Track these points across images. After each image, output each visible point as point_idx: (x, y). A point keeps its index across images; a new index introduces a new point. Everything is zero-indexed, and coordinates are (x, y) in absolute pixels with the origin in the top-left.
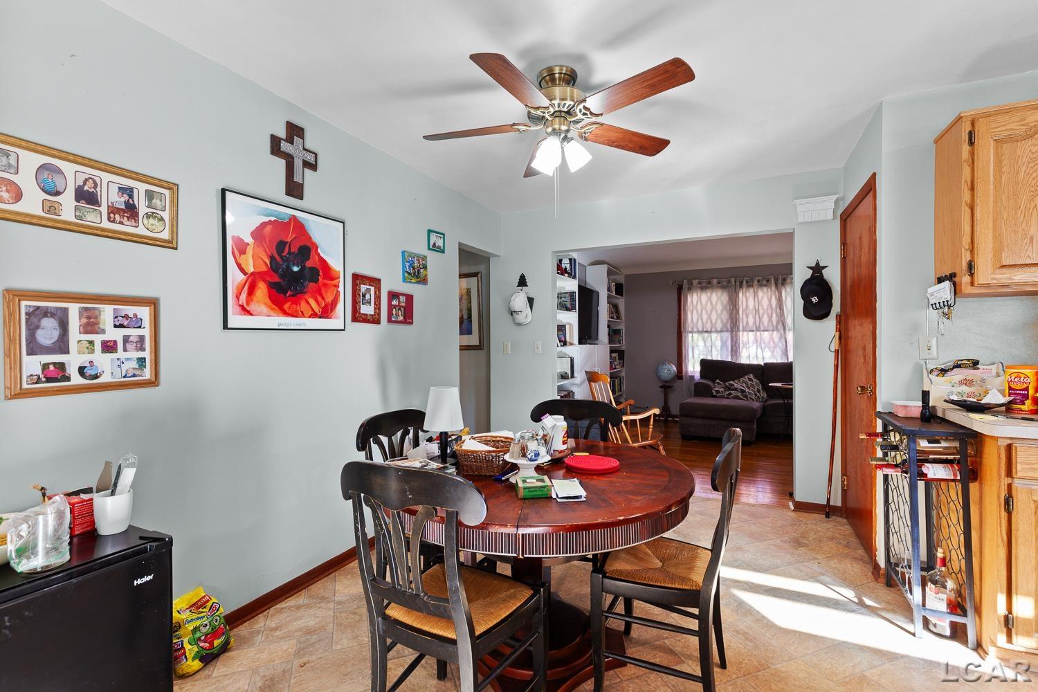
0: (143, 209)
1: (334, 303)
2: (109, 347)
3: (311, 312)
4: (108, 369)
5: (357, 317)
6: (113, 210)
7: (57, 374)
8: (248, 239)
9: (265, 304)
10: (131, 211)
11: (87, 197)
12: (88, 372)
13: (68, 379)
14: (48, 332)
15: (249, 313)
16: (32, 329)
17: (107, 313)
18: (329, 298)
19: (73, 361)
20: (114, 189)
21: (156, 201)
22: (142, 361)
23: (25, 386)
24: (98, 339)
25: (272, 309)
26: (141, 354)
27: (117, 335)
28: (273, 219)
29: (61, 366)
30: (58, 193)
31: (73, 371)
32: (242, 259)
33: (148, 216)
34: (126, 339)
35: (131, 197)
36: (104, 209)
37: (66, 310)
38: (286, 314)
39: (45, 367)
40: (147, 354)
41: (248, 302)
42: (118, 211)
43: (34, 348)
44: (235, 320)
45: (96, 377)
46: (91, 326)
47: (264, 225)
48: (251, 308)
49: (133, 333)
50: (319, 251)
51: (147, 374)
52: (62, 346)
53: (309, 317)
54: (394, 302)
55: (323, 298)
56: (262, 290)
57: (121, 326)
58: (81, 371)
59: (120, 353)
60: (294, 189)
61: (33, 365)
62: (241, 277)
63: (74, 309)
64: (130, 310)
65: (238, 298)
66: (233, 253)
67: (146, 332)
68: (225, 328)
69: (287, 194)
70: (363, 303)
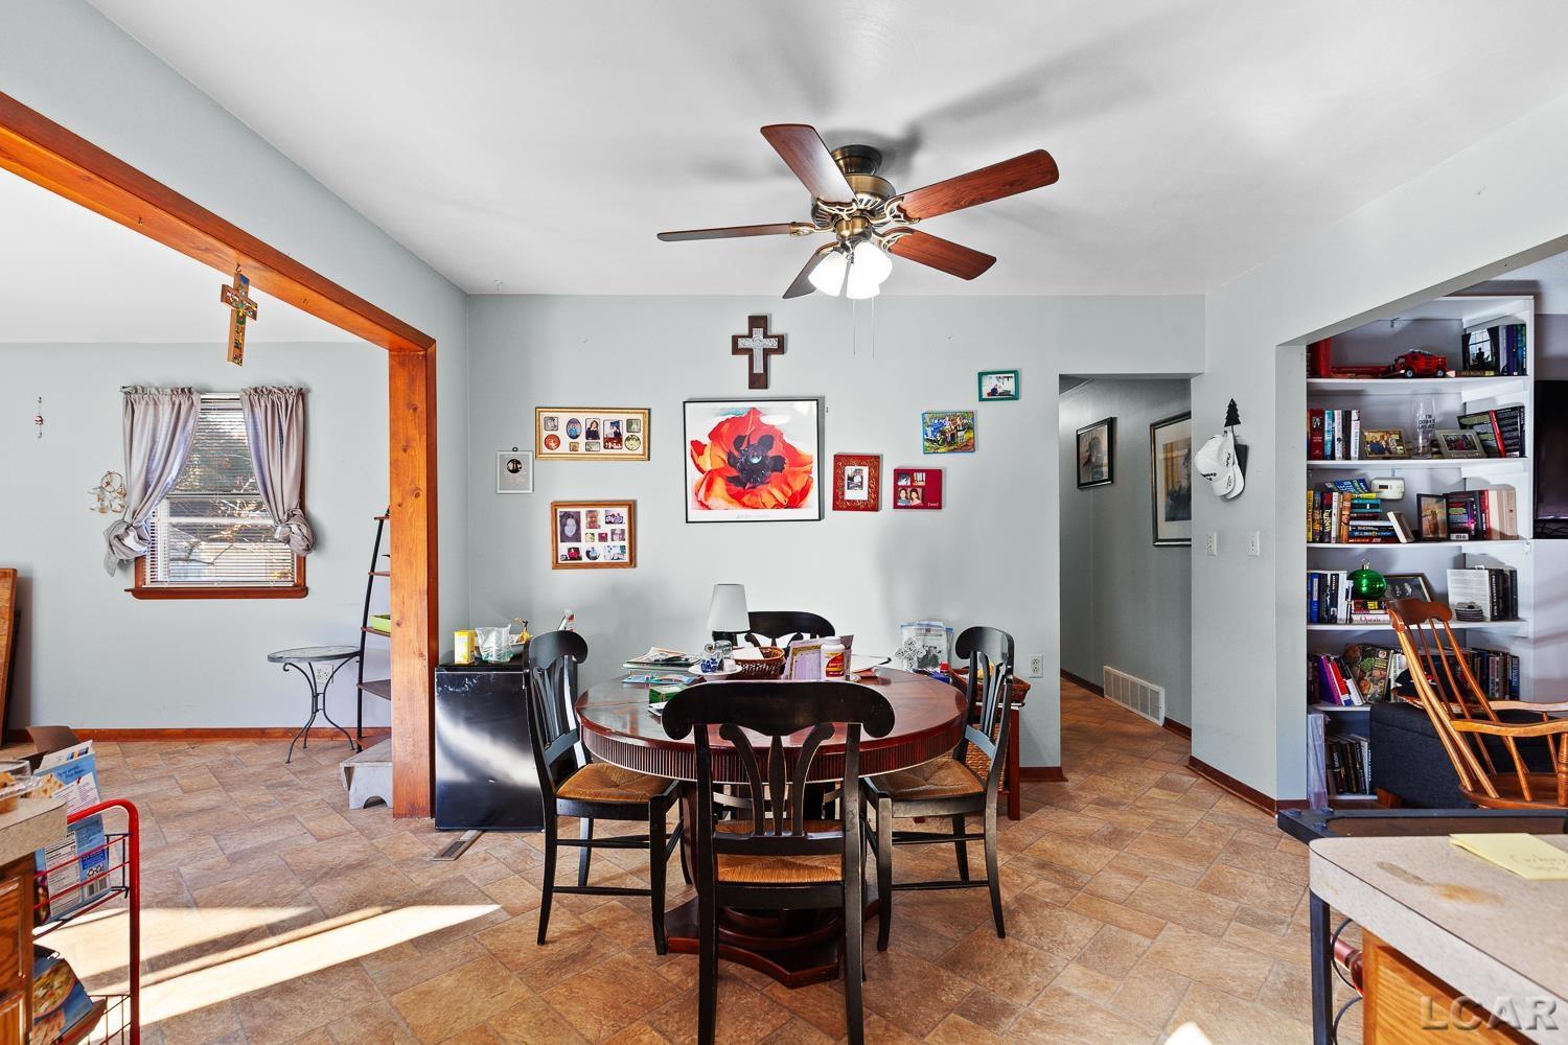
0: (625, 434)
1: (804, 492)
2: (603, 538)
3: (774, 503)
4: (603, 552)
5: (840, 504)
6: (608, 440)
7: (574, 555)
8: (705, 440)
9: (723, 498)
10: (618, 437)
11: (592, 434)
12: (592, 555)
13: (580, 559)
14: (570, 530)
15: (708, 508)
16: (563, 525)
17: (601, 512)
18: (798, 486)
19: (583, 546)
20: (608, 424)
21: (634, 426)
22: (623, 548)
23: (560, 562)
24: (596, 532)
25: (730, 502)
26: (622, 543)
27: (606, 529)
28: (730, 416)
29: (577, 550)
30: (578, 436)
31: (583, 553)
32: (700, 461)
33: (628, 439)
34: (613, 532)
35: (618, 427)
36: (601, 441)
37: (579, 513)
38: (744, 505)
39: (570, 549)
40: (626, 543)
41: (706, 499)
42: (610, 440)
43: (565, 539)
44: (696, 514)
45: (595, 558)
46: (593, 524)
47: (721, 424)
48: (710, 502)
49: (618, 527)
50: (785, 438)
51: (626, 558)
52: (577, 537)
53: (773, 508)
54: (903, 482)
55: (790, 487)
56: (720, 486)
57: (610, 522)
58: (588, 553)
59: (609, 542)
60: (758, 381)
61: (564, 548)
62: (700, 476)
63: (583, 511)
64: (615, 510)
65: (697, 495)
66: (692, 456)
67: (625, 526)
68: (687, 522)
69: (750, 388)
70: (848, 488)
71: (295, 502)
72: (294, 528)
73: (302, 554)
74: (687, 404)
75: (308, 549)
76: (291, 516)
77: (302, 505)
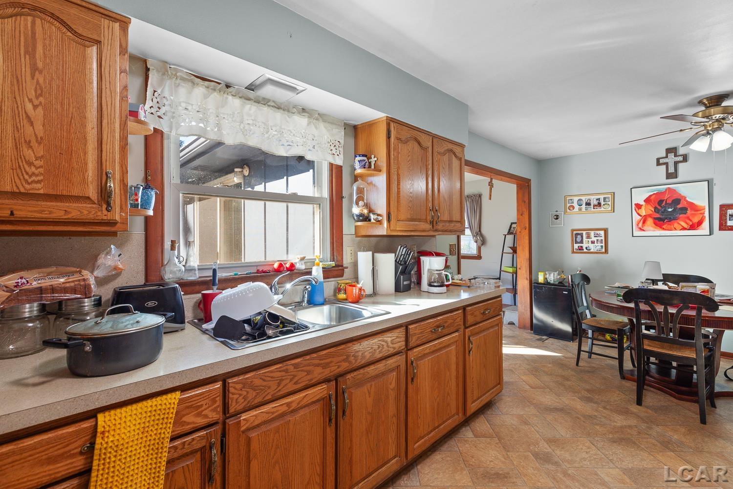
0: (602, 203)
1: (700, 223)
2: (593, 242)
3: (681, 228)
4: (593, 248)
5: (724, 228)
6: (595, 206)
7: (581, 248)
8: (643, 203)
9: (652, 226)
10: (599, 205)
11: (588, 204)
12: (588, 249)
13: (583, 250)
14: (579, 239)
15: (643, 230)
16: (576, 238)
17: (592, 233)
18: (696, 220)
19: (584, 245)
20: (595, 200)
21: (607, 200)
22: (602, 246)
23: (575, 251)
24: (590, 240)
25: (656, 228)
26: (602, 245)
27: (595, 239)
28: (655, 192)
29: (582, 247)
30: (582, 205)
31: (584, 248)
32: (640, 211)
33: (604, 205)
34: (597, 240)
35: (599, 201)
36: (592, 206)
37: (582, 233)
38: (664, 229)
39: (579, 247)
40: (603, 245)
41: (642, 227)
42: (596, 205)
43: (576, 242)
44: (637, 233)
45: (590, 250)
46: (588, 237)
47: (650, 196)
48: (644, 228)
49: (599, 238)
50: (687, 199)
51: (603, 250)
52: (582, 242)
53: (681, 230)
55: (691, 220)
56: (650, 221)
57: (596, 237)
58: (586, 248)
59: (596, 244)
60: (669, 176)
61: (576, 246)
62: (639, 217)
63: (584, 233)
64: (598, 232)
65: (638, 225)
66: (635, 210)
67: (603, 238)
68: (633, 236)
69: (667, 179)
70: (730, 220)
71: (478, 230)
72: (478, 238)
73: (480, 246)
74: (632, 189)
75: (482, 245)
76: (477, 234)
77: (480, 231)
